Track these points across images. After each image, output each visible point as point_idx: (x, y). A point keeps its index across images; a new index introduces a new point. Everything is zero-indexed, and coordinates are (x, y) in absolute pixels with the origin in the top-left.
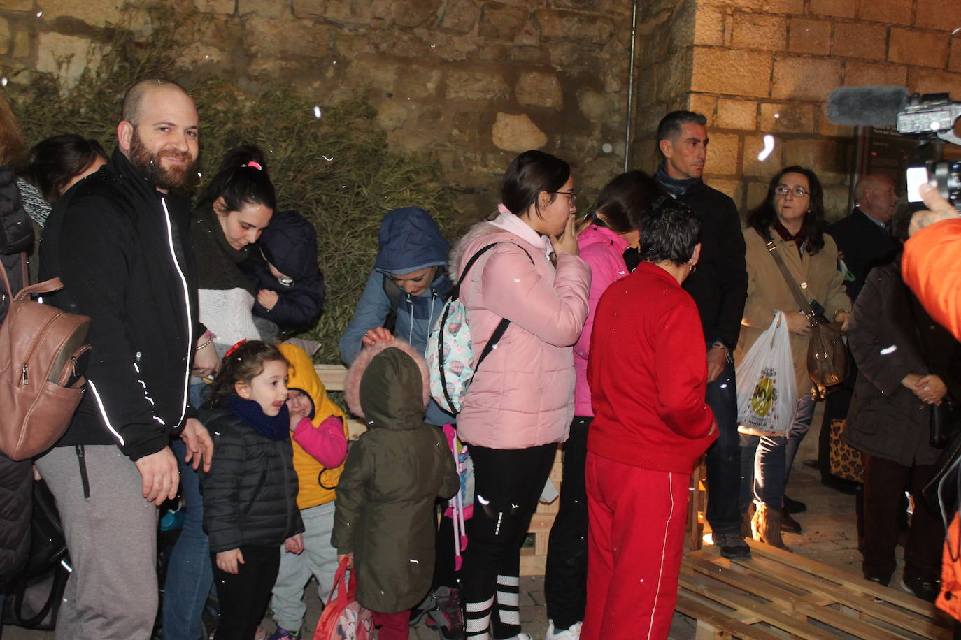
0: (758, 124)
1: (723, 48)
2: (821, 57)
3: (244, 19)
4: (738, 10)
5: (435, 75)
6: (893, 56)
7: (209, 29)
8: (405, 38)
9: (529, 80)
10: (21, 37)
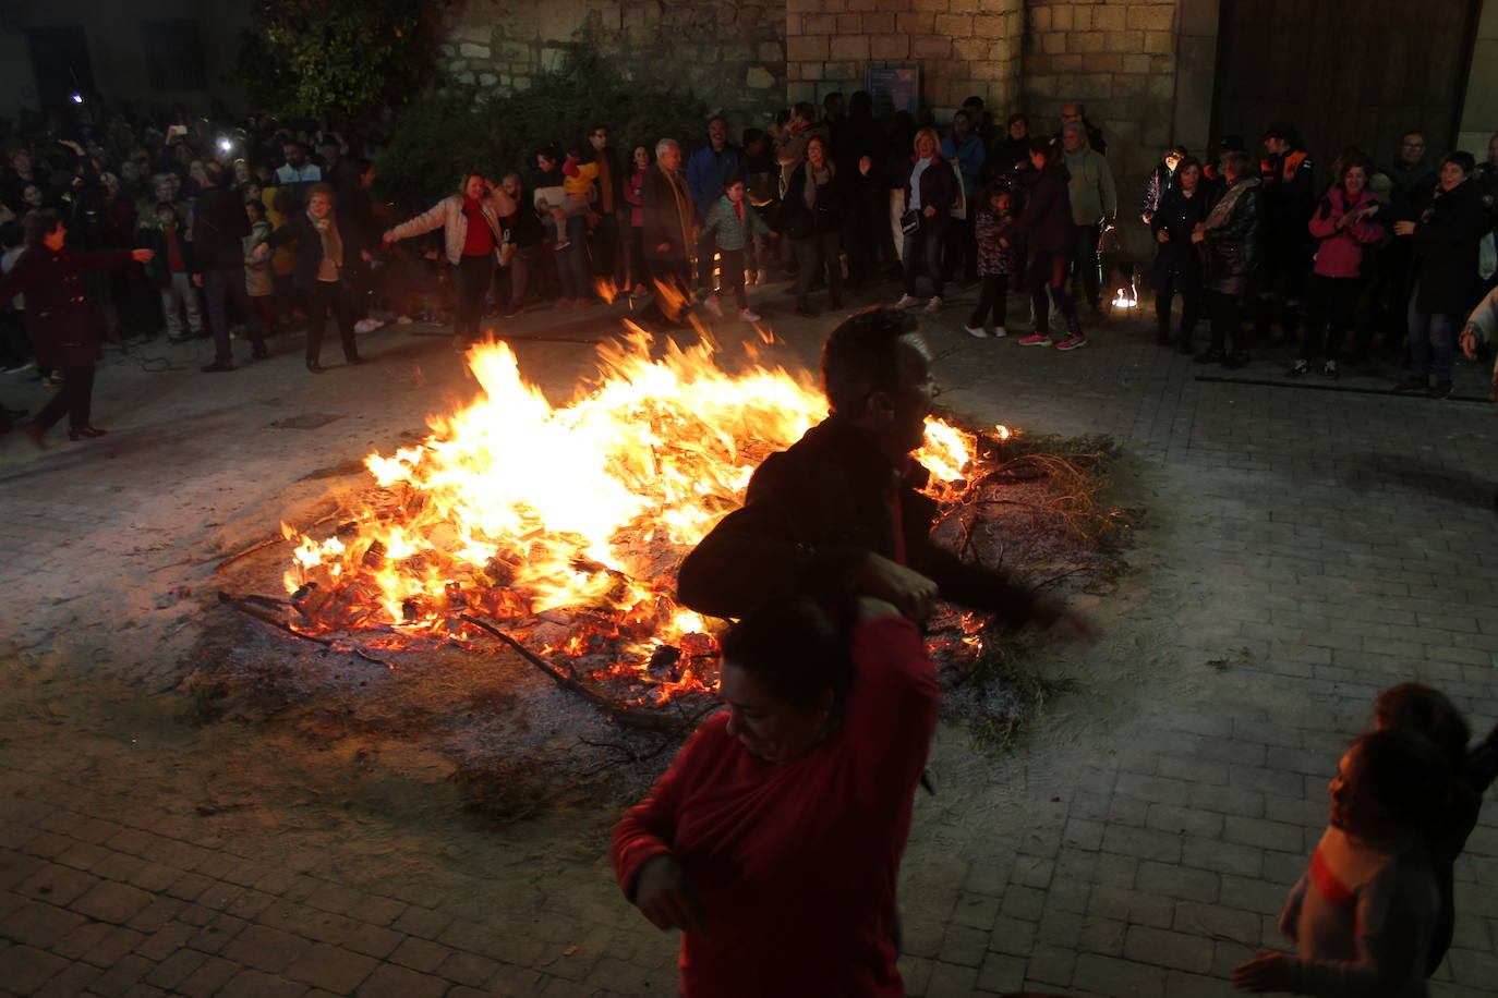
0: (824, 76)
1: (803, 35)
2: (857, 35)
3: (627, 29)
4: (809, 13)
5: (717, 48)
6: (899, 29)
7: (609, 39)
8: (701, 31)
9: (764, 47)
10: (534, 52)
